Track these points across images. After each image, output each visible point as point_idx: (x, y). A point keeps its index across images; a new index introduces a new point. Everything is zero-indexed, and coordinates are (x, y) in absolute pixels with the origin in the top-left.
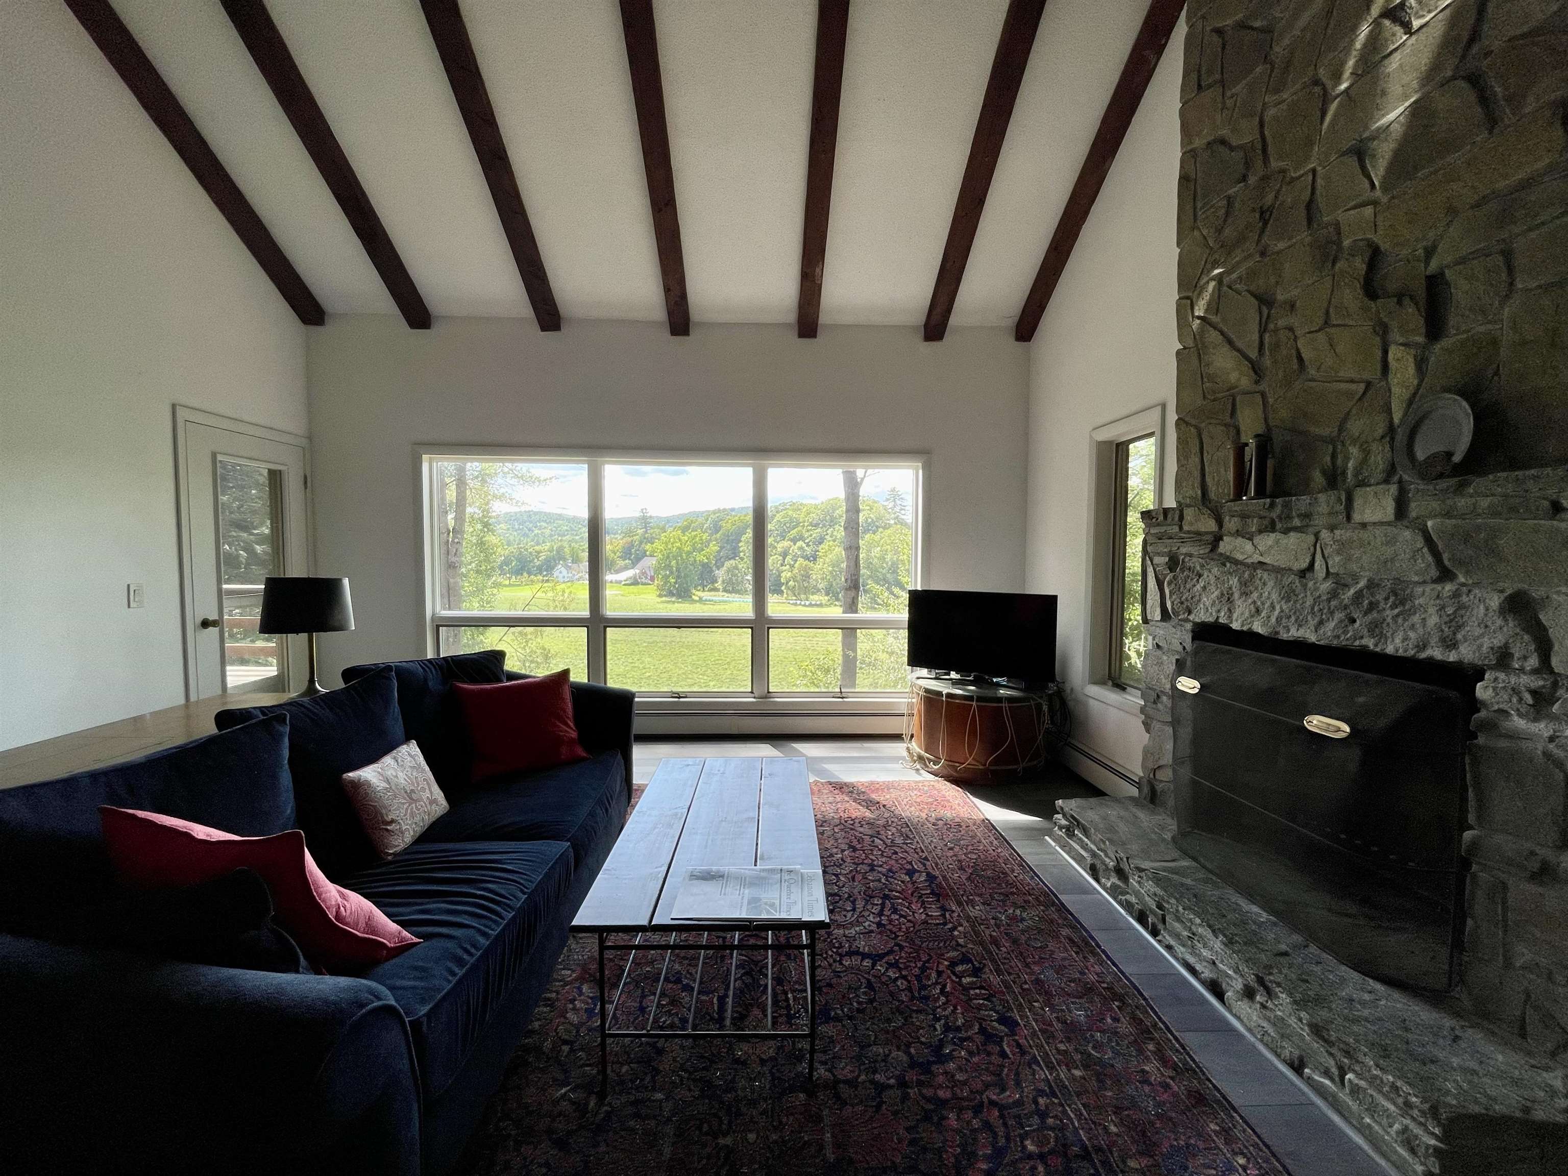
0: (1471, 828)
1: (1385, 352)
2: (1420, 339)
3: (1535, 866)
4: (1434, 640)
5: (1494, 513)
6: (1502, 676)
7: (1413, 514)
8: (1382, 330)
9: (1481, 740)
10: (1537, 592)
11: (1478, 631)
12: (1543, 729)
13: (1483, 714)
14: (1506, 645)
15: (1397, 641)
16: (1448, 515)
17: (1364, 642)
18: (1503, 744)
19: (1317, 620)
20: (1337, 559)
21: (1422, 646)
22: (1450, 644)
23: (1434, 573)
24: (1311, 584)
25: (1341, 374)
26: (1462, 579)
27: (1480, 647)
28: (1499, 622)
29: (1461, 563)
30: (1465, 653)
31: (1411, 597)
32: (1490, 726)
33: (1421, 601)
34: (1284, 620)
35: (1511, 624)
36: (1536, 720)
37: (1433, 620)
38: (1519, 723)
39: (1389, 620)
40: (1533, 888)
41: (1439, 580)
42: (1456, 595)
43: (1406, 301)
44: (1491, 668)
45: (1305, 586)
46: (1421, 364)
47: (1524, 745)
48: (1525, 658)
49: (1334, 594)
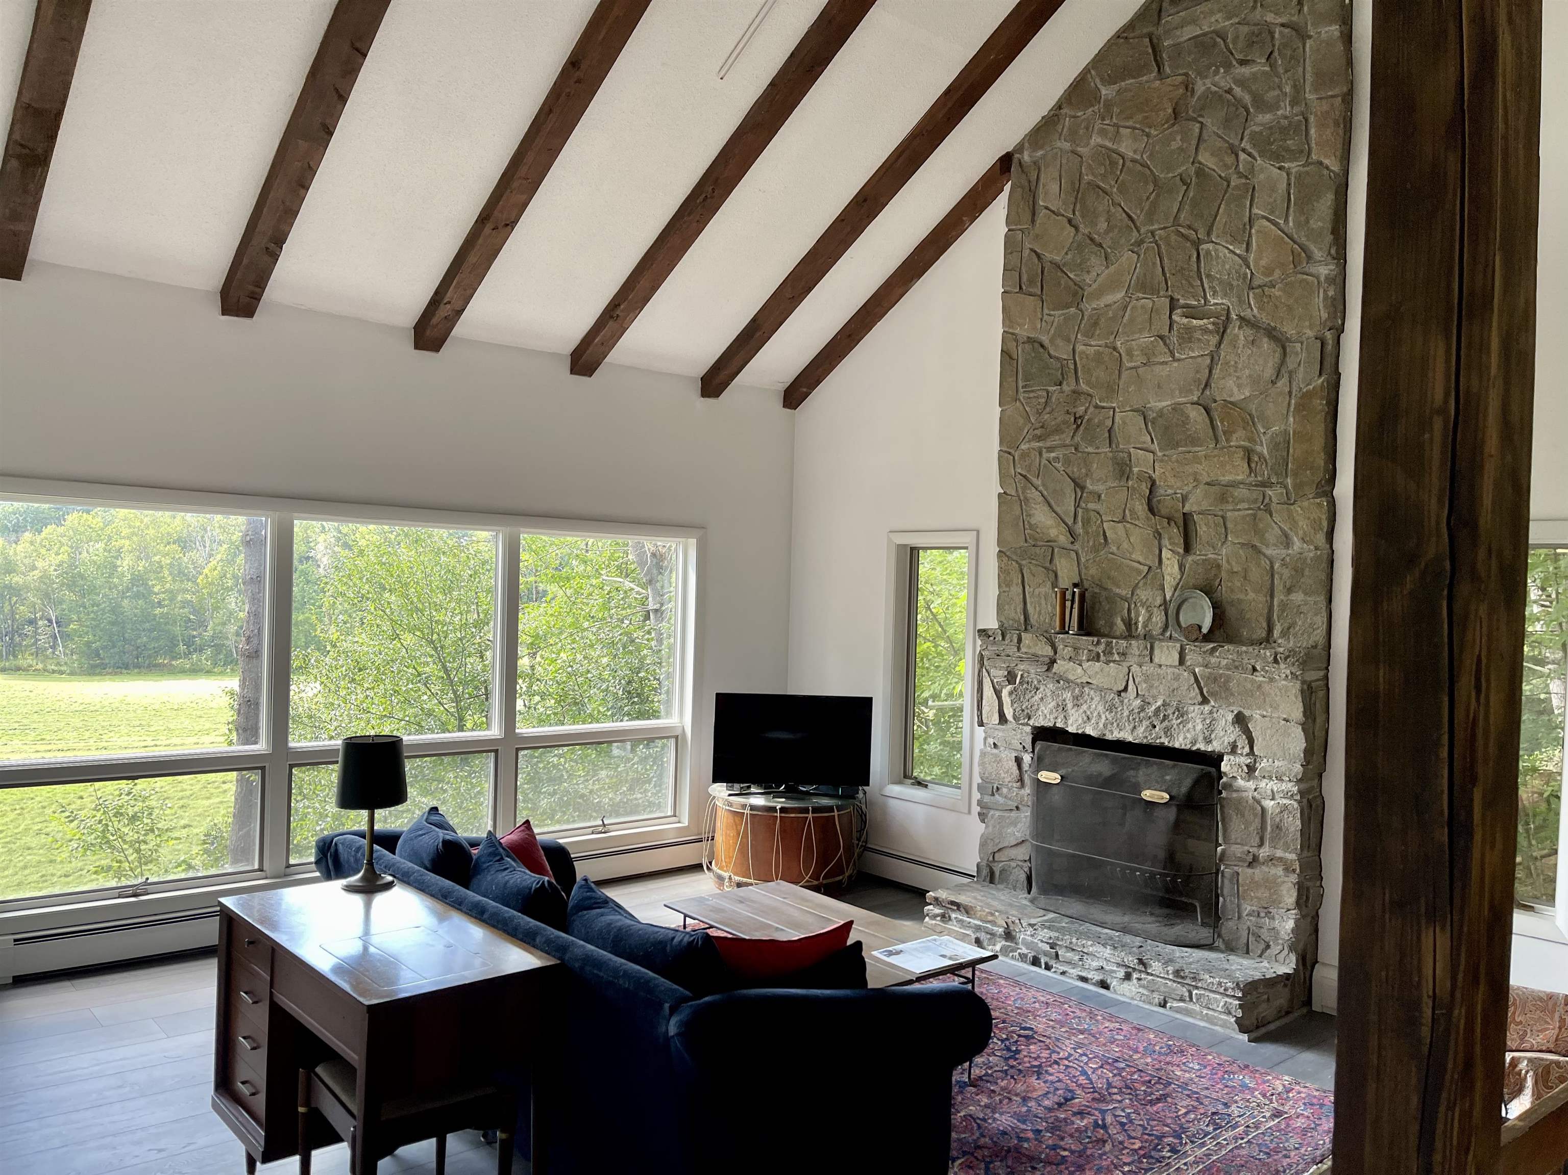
0: (1221, 845)
1: (1161, 551)
2: (1181, 551)
3: (1250, 858)
4: (1201, 738)
5: (1228, 668)
6: (1232, 758)
7: (1188, 663)
8: (1158, 535)
9: (1224, 795)
10: (1247, 713)
11: (1222, 733)
12: (1251, 785)
13: (1224, 779)
14: (1235, 741)
15: (1181, 739)
16: (1206, 666)
17: (1162, 740)
18: (1235, 795)
19: (1132, 725)
20: (1144, 686)
21: (1194, 743)
22: (1208, 741)
23: (1200, 699)
24: (1126, 701)
25: (1133, 556)
26: (1212, 703)
27: (1223, 742)
28: (1232, 728)
29: (1212, 694)
30: (1215, 746)
31: (1187, 713)
32: (1228, 786)
33: (1193, 715)
34: (1109, 726)
35: (1237, 730)
36: (1248, 781)
37: (1199, 727)
38: (1240, 782)
39: (1175, 726)
40: (1250, 871)
41: (1201, 703)
42: (1211, 712)
43: (1173, 523)
44: (1228, 754)
45: (1122, 702)
46: (1181, 567)
47: (1244, 794)
48: (1243, 747)
49: (1142, 709)
